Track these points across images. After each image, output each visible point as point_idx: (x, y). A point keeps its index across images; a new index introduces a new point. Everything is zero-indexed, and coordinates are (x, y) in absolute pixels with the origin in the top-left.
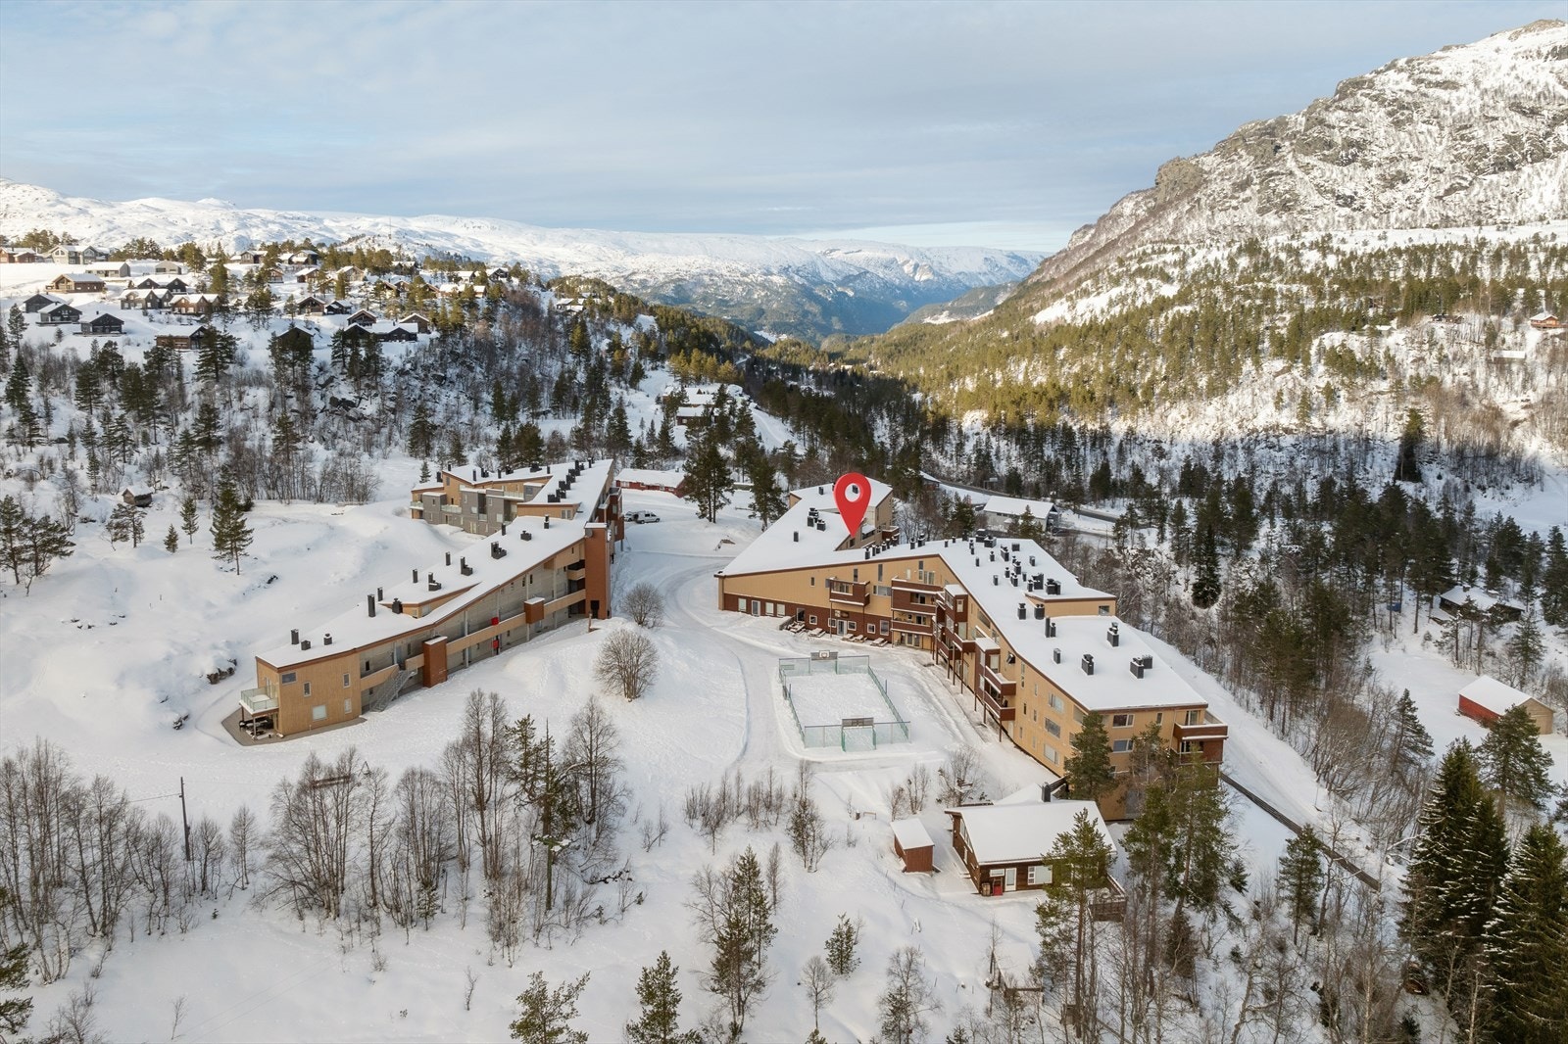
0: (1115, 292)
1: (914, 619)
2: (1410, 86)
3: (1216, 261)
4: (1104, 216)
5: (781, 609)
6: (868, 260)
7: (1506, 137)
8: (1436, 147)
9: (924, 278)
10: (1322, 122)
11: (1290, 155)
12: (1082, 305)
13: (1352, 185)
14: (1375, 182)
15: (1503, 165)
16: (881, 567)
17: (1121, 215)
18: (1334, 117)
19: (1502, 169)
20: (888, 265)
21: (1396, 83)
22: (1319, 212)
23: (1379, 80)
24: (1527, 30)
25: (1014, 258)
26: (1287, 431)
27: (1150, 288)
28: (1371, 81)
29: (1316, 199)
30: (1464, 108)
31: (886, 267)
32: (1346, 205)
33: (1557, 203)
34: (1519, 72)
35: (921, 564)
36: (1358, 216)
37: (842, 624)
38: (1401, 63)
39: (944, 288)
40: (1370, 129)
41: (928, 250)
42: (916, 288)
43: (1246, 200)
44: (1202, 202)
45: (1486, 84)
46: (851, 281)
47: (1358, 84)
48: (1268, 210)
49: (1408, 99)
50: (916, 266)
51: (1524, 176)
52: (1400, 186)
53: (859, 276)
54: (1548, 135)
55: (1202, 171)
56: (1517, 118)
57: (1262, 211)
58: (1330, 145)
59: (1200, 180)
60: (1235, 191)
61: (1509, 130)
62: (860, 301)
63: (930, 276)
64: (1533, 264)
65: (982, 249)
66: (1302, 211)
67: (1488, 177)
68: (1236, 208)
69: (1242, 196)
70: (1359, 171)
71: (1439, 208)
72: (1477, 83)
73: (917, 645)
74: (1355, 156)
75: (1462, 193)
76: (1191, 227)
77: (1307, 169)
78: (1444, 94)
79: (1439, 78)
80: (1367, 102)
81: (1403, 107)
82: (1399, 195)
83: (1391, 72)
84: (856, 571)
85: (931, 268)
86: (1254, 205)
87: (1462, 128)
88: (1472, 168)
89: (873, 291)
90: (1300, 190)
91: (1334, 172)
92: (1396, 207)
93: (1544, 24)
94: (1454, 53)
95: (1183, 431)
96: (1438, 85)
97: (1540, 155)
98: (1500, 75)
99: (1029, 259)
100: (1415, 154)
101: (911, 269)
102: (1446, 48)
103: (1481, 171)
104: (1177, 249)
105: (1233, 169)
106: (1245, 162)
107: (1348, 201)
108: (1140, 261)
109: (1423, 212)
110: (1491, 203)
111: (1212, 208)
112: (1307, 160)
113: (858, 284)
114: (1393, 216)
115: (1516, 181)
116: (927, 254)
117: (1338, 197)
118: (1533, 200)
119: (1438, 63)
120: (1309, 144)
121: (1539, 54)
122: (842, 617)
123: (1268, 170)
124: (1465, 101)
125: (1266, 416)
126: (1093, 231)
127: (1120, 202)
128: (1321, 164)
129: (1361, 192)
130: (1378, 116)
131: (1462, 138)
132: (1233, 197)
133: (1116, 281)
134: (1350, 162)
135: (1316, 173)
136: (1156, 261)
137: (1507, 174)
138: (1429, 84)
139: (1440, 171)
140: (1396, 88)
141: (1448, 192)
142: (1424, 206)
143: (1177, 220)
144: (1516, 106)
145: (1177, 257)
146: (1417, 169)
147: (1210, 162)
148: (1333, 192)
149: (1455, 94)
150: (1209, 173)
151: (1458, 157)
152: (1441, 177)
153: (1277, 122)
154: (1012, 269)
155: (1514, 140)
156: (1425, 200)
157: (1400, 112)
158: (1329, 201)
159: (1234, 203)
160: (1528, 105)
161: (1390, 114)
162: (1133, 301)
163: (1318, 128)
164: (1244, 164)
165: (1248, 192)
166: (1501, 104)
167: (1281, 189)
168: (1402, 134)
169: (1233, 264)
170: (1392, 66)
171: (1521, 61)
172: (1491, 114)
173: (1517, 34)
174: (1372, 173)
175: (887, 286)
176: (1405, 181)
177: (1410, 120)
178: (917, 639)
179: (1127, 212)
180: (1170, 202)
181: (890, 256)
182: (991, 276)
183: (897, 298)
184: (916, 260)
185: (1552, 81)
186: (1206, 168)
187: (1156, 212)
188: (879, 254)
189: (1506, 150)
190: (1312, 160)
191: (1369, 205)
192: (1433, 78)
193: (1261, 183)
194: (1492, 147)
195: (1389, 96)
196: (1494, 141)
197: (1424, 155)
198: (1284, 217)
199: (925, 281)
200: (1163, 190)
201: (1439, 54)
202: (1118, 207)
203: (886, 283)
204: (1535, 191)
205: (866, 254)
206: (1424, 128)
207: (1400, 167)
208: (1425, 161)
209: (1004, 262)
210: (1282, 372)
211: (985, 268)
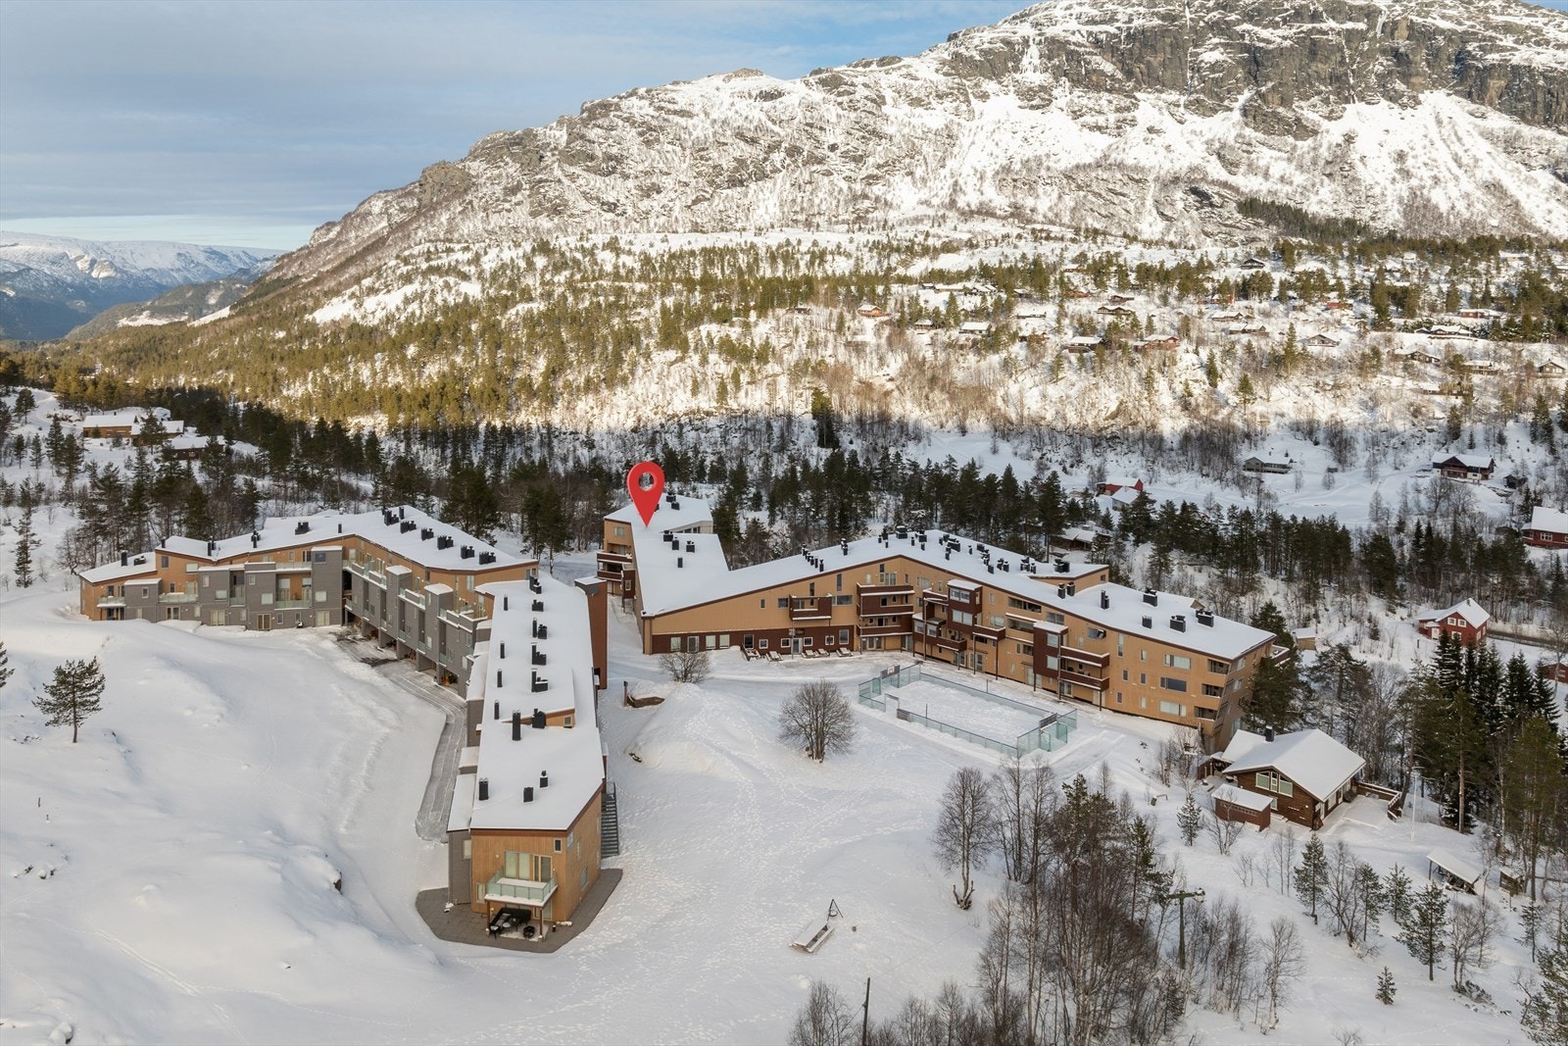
0: (409, 290)
1: (876, 622)
2: (651, 111)
3: (512, 260)
4: (349, 214)
5: (725, 640)
6: (29, 256)
7: (735, 159)
8: (683, 167)
9: (103, 274)
10: (582, 137)
11: (556, 165)
12: (370, 303)
13: (614, 194)
14: (634, 191)
15: (735, 182)
16: (839, 577)
17: (370, 213)
18: (593, 133)
19: (734, 185)
20: (57, 260)
21: (639, 108)
22: (587, 216)
23: (624, 104)
24: (737, 75)
25: (213, 253)
26: (708, 414)
27: (447, 285)
28: (617, 105)
29: (584, 205)
30: (698, 133)
31: (53, 263)
32: (610, 210)
33: (779, 214)
34: (737, 107)
35: (882, 567)
36: (622, 220)
37: (796, 643)
38: (642, 91)
39: (130, 286)
40: (625, 145)
41: (107, 244)
42: (94, 286)
43: (518, 204)
44: (475, 203)
45: (714, 115)
46: (8, 279)
47: (606, 107)
48: (540, 213)
49: (654, 123)
50: (93, 263)
51: (751, 192)
52: (655, 195)
53: (20, 272)
54: (765, 160)
55: (469, 174)
56: (742, 144)
57: (534, 214)
58: (592, 158)
59: (467, 183)
60: (506, 194)
61: (737, 154)
62: (23, 303)
63: (111, 273)
64: (802, 264)
65: (174, 245)
66: (572, 215)
67: (725, 192)
68: (509, 211)
69: (514, 200)
70: (620, 181)
71: (688, 214)
72: (707, 114)
73: (879, 647)
74: (614, 168)
75: (706, 203)
76: (467, 227)
77: (573, 177)
78: (682, 121)
79: (677, 107)
80: (620, 123)
81: (651, 129)
82: (655, 204)
83: (634, 98)
84: (812, 585)
85: (112, 265)
86: (526, 208)
87: (700, 150)
88: (711, 183)
89: (39, 290)
90: (568, 195)
91: (598, 182)
92: (653, 214)
93: (749, 72)
94: (682, 87)
95: (596, 422)
96: (675, 112)
97: (761, 176)
98: (723, 109)
99: (230, 255)
100: (665, 170)
101: (87, 265)
102: (676, 83)
103: (719, 186)
104: (467, 249)
105: (500, 176)
106: (512, 169)
107: (612, 207)
108: (428, 259)
109: (677, 219)
110: (730, 213)
111: (485, 210)
112: (572, 169)
113: (18, 283)
114: (652, 222)
115: (746, 195)
116: (106, 248)
117: (603, 204)
118: (761, 211)
119: (674, 95)
120: (573, 156)
121: (750, 96)
122: (797, 635)
123: (538, 177)
124: (699, 128)
125: (682, 402)
126: (338, 229)
127: (368, 200)
128: (585, 174)
129: (623, 200)
130: (630, 135)
131: (702, 158)
132: (505, 201)
133: (407, 279)
134: (610, 173)
135: (581, 181)
136: (445, 261)
137: (739, 189)
138: (668, 111)
139: (687, 185)
140: (643, 112)
141: (695, 202)
142: (676, 213)
143: (451, 220)
144: (740, 135)
145: (469, 255)
146: (668, 182)
147: (476, 167)
148: (598, 199)
149: (690, 122)
150: (477, 176)
151: (700, 174)
152: (688, 190)
153: (525, 133)
154: (211, 265)
155: (741, 162)
156: (677, 209)
157: (649, 134)
158: (596, 208)
159: (507, 206)
160: (750, 135)
161: (641, 134)
162: (432, 299)
163: (579, 142)
164: (511, 170)
165: (519, 197)
166: (729, 133)
167: (551, 194)
168: (653, 152)
169: (530, 264)
170: (633, 93)
171: (737, 100)
172: (722, 140)
173: (729, 78)
174: (631, 183)
175: (58, 283)
176: (659, 192)
177: (657, 140)
178: (879, 643)
179: (376, 210)
180: (439, 203)
181: (59, 250)
182: (186, 273)
183: (71, 297)
184: (92, 255)
185: (764, 118)
186: (473, 173)
187: (425, 211)
188: (43, 248)
189: (736, 170)
190: (577, 170)
191: (630, 211)
192: (671, 107)
193: (532, 188)
194: (725, 167)
195: (638, 119)
196: (727, 163)
197: (673, 171)
198: (556, 220)
199: (104, 279)
200: (429, 191)
201: (669, 87)
202: (366, 206)
203: (56, 281)
204: (761, 204)
205: (24, 248)
206: (670, 147)
207: (654, 180)
208: (673, 176)
209: (202, 258)
210: (676, 361)
211: (178, 264)
